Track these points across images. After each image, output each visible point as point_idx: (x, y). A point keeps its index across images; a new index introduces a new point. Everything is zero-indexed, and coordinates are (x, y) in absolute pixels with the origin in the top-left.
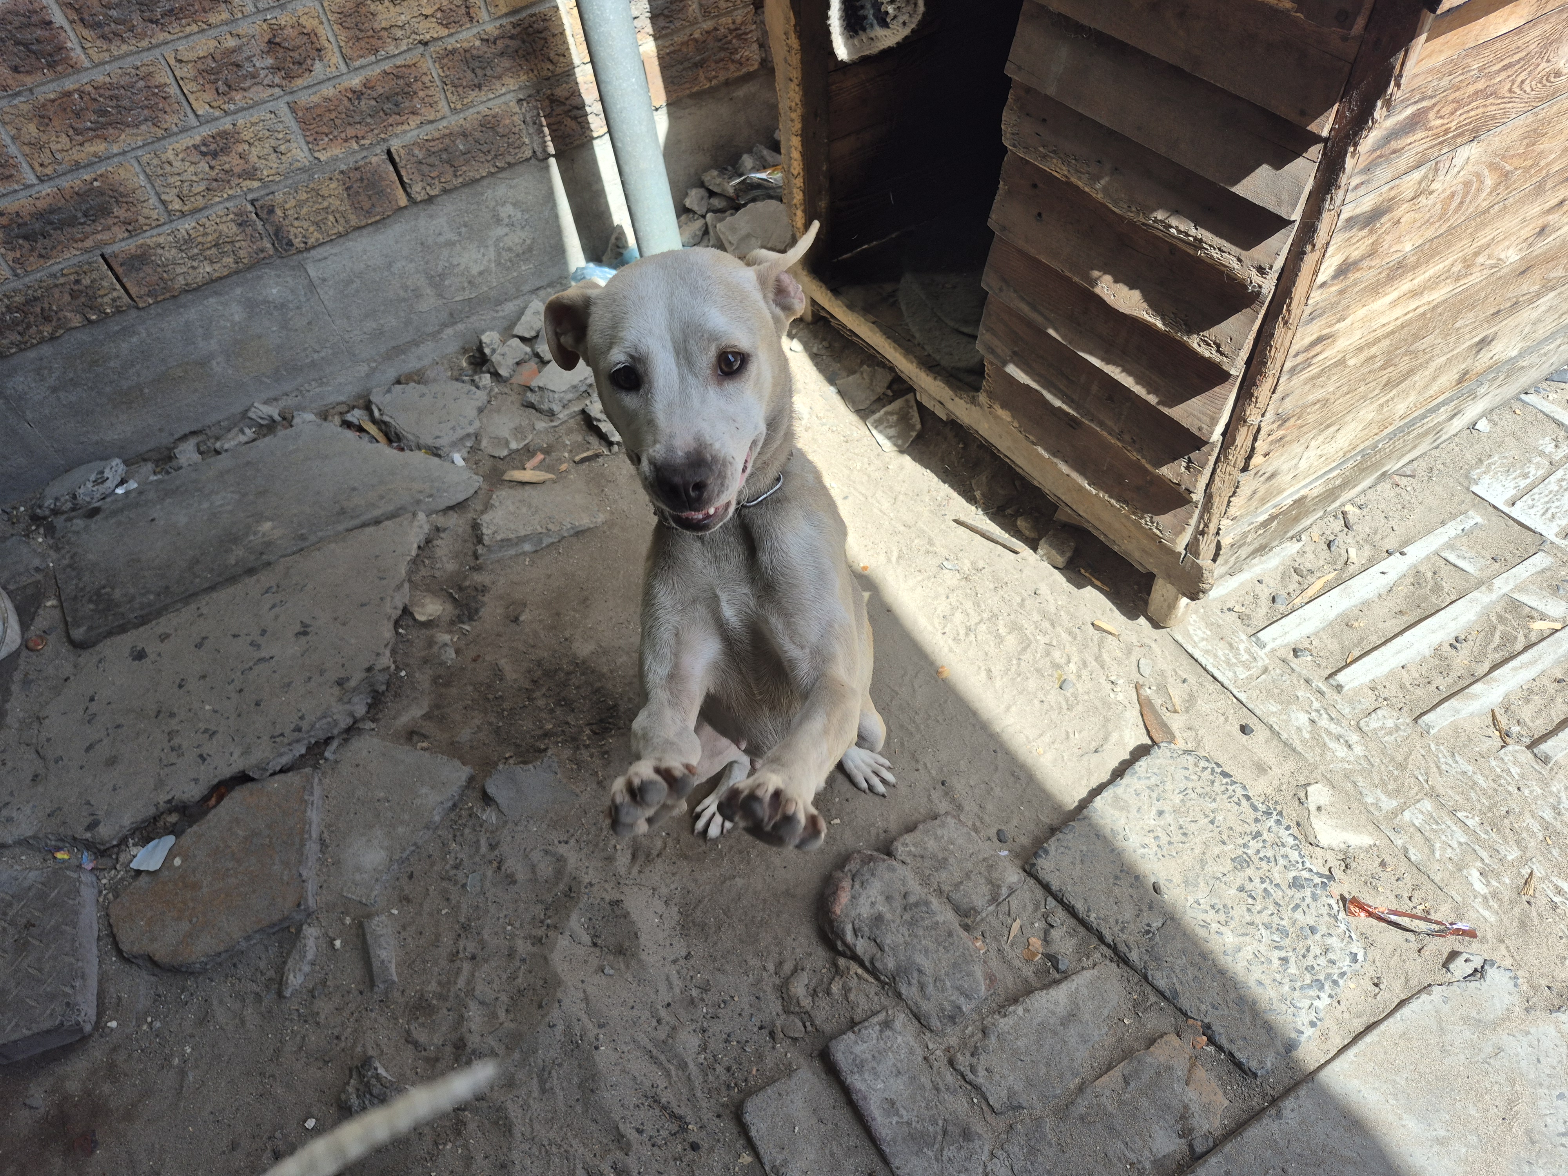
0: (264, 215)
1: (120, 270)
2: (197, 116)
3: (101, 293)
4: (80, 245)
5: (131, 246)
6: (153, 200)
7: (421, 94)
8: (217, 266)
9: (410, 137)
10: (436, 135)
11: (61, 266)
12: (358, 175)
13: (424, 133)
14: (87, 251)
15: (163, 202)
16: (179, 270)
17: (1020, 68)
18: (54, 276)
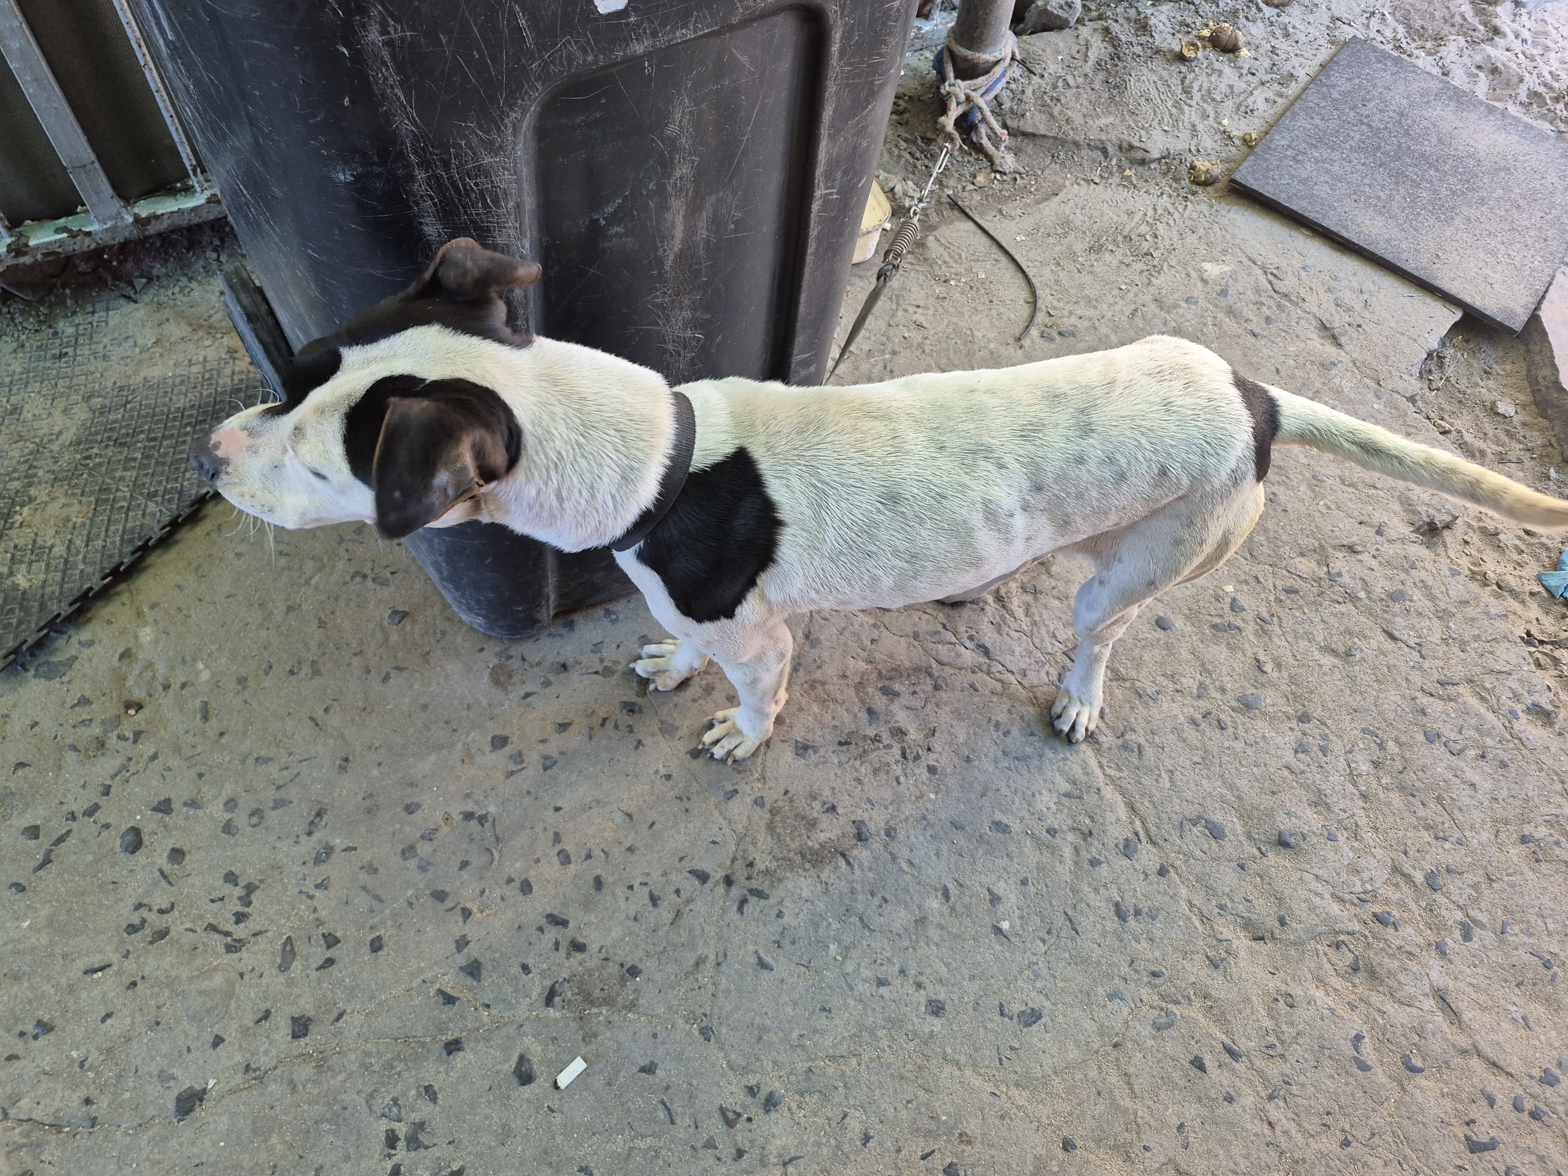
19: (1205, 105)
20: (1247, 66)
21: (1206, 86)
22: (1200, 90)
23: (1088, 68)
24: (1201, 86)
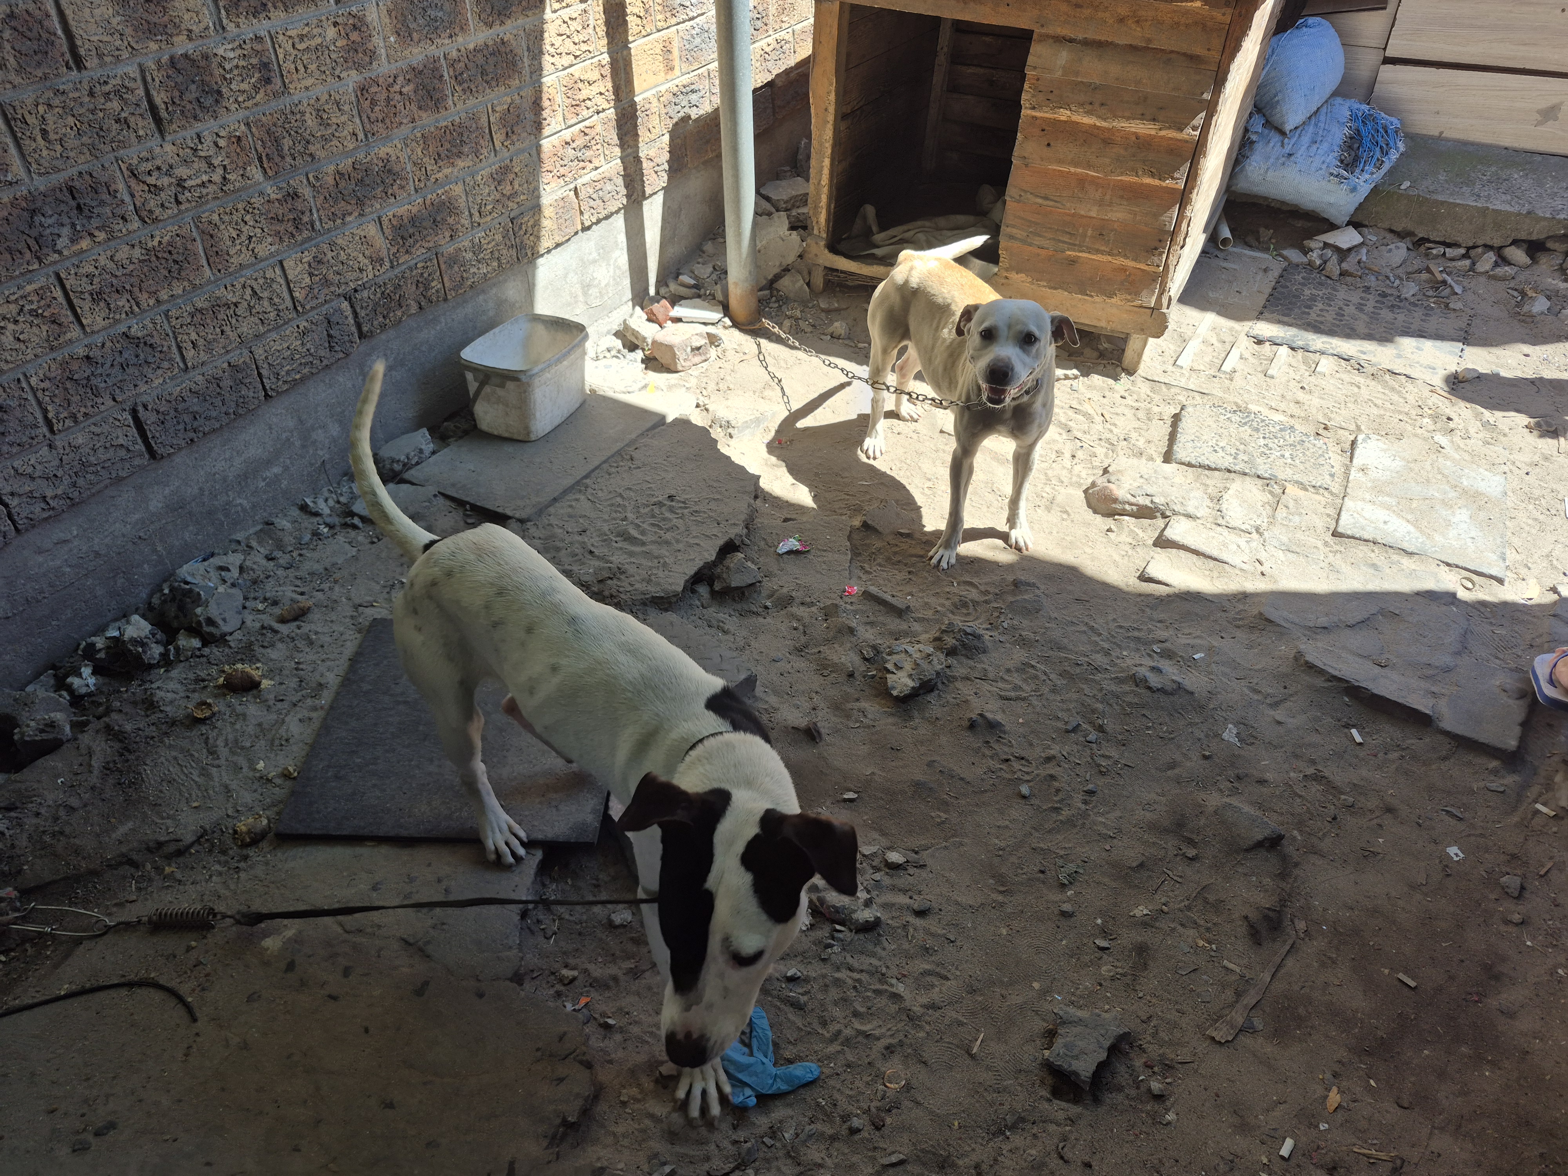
0: (516, 229)
1: (443, 267)
2: (495, 150)
3: (433, 284)
4: (426, 245)
5: (449, 249)
6: (467, 213)
7: (594, 148)
8: (489, 268)
9: (586, 179)
10: (599, 177)
11: (414, 262)
12: (561, 204)
13: (594, 175)
14: (429, 249)
15: (471, 215)
16: (472, 270)
17: (1035, 68)
18: (411, 269)
19: (235, 758)
20: (272, 696)
21: (231, 737)
22: (227, 745)
23: (94, 779)
24: (226, 740)
